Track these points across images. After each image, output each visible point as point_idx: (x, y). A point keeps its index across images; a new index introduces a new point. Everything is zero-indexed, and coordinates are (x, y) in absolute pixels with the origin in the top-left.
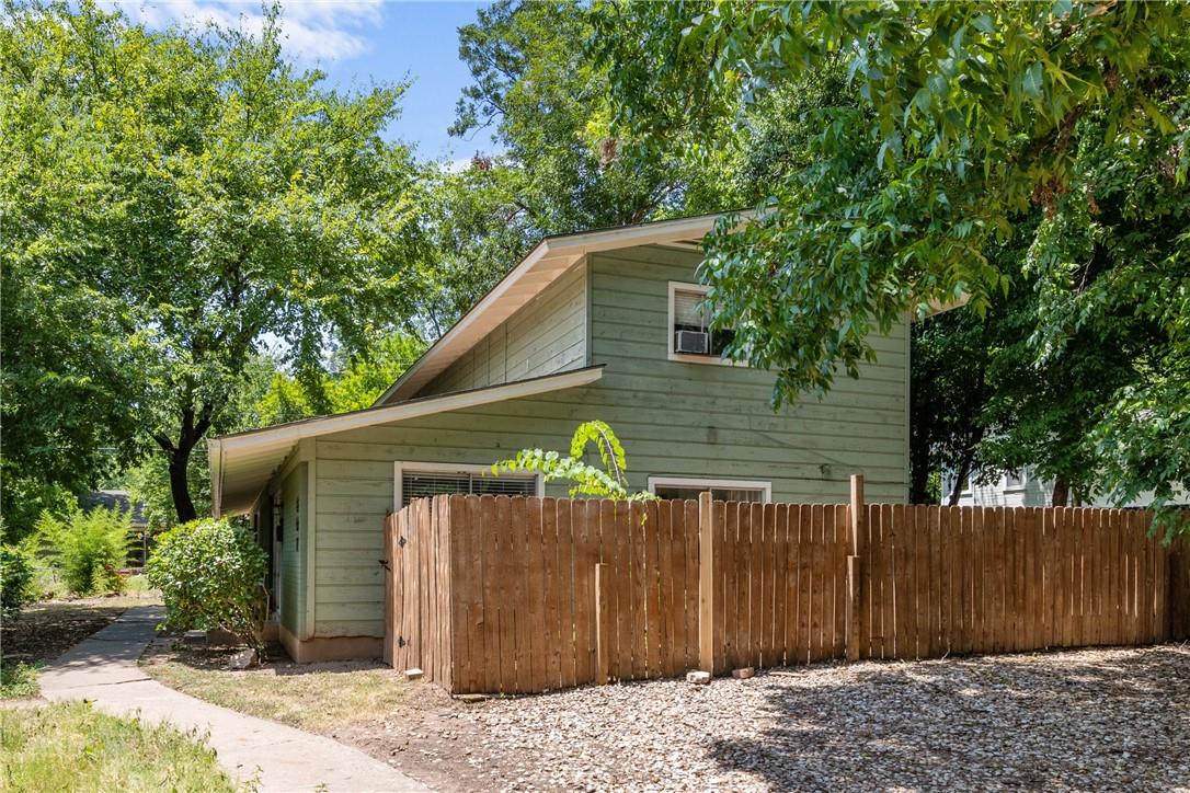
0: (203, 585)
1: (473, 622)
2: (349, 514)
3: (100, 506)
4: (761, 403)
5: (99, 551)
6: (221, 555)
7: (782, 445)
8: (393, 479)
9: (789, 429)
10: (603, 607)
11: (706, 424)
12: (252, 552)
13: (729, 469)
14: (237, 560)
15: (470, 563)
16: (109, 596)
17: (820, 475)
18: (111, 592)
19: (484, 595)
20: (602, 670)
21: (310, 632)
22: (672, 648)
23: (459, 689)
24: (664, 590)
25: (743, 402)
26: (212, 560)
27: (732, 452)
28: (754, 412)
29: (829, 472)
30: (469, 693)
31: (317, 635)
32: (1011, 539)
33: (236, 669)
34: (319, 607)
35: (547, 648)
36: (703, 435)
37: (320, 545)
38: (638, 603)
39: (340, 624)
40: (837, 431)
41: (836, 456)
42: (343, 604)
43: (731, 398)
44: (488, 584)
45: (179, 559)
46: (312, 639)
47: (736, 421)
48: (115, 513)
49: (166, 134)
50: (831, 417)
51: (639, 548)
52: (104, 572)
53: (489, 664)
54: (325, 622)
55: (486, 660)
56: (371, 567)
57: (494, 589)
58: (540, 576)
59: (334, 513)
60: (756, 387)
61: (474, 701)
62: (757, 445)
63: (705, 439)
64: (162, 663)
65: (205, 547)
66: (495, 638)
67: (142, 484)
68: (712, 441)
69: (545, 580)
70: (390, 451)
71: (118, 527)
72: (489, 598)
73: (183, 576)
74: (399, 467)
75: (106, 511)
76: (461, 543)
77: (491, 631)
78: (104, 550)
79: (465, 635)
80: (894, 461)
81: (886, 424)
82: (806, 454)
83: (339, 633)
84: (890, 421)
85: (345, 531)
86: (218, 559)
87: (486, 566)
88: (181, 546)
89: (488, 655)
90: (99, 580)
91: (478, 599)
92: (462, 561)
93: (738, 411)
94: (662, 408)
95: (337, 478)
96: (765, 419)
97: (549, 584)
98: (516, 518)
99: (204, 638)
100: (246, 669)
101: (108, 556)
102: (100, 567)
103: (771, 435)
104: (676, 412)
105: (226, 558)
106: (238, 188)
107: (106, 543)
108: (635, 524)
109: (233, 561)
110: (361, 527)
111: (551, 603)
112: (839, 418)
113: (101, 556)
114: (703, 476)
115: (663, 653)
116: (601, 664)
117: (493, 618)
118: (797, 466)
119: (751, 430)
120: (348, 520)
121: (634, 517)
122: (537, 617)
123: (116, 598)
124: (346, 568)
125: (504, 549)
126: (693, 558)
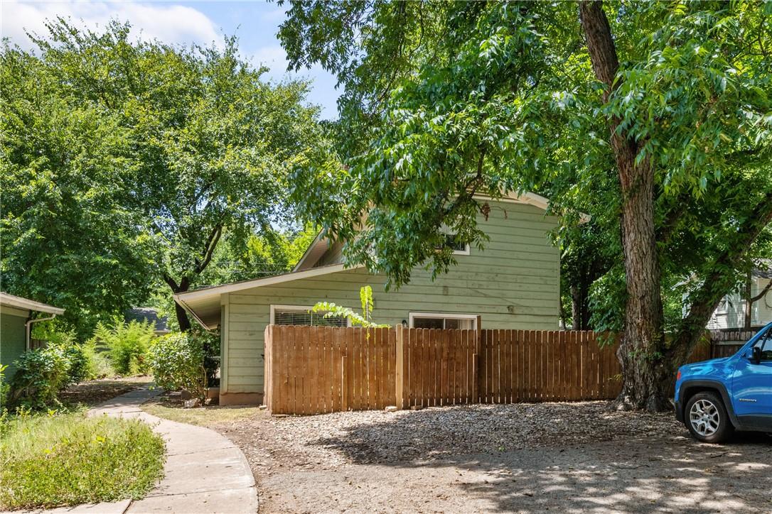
0: (170, 366)
1: (283, 382)
2: (246, 331)
3: (134, 320)
4: (474, 274)
5: (134, 348)
6: (180, 351)
7: (486, 296)
8: (269, 314)
9: (490, 287)
10: (344, 376)
11: (442, 285)
12: (195, 350)
13: (455, 308)
14: (188, 354)
15: (282, 356)
16: (140, 376)
17: (507, 311)
18: (141, 374)
19: (288, 370)
20: (344, 405)
21: (225, 390)
22: (381, 395)
23: (275, 412)
24: (378, 369)
25: (464, 273)
26: (175, 354)
27: (455, 299)
28: (470, 278)
29: (512, 310)
30: (280, 414)
31: (229, 391)
32: (563, 347)
33: (187, 408)
34: (230, 378)
35: (318, 394)
36: (440, 290)
37: (231, 347)
38: (364, 375)
39: (241, 387)
40: (518, 288)
41: (517, 301)
42: (243, 376)
43: (457, 271)
44: (290, 365)
45: (159, 353)
46: (226, 394)
47: (459, 283)
48: (144, 325)
49: (166, 115)
50: (514, 281)
51: (365, 350)
52: (138, 361)
53: (290, 401)
54: (233, 385)
55: (289, 399)
56: (258, 358)
57: (293, 368)
58: (316, 362)
59: (238, 331)
60: (471, 265)
61: (280, 417)
62: (471, 296)
63: (441, 293)
64: (152, 406)
65: (172, 347)
66: (293, 389)
67: (165, 306)
68: (445, 293)
69: (319, 363)
70: (268, 300)
71: (146, 334)
72: (291, 372)
73: (161, 362)
74: (273, 308)
75: (138, 324)
76: (278, 347)
77: (291, 387)
78: (138, 348)
79: (278, 388)
80: (552, 304)
81: (547, 284)
82: (500, 300)
83: (241, 391)
84: (548, 283)
85: (245, 340)
86: (178, 353)
87: (289, 357)
88: (160, 347)
89: (290, 397)
90: (134, 366)
91: (285, 372)
92: (278, 355)
93: (460, 278)
94: (417, 276)
95: (242, 314)
96: (475, 282)
97: (320, 366)
98: (304, 335)
99: (180, 396)
100: (192, 407)
101: (140, 351)
102: (135, 358)
103: (480, 291)
104: (425, 279)
105: (182, 353)
106: (204, 147)
107: (138, 343)
108: (363, 339)
109: (186, 355)
110: (253, 337)
111: (321, 374)
112: (518, 281)
113: (136, 352)
114: (440, 312)
115: (377, 398)
116: (343, 402)
117: (292, 381)
118: (494, 306)
119: (468, 288)
120: (246, 334)
121: (363, 335)
122: (314, 380)
123: (144, 377)
124: (244, 358)
125: (299, 349)
126: (393, 354)
